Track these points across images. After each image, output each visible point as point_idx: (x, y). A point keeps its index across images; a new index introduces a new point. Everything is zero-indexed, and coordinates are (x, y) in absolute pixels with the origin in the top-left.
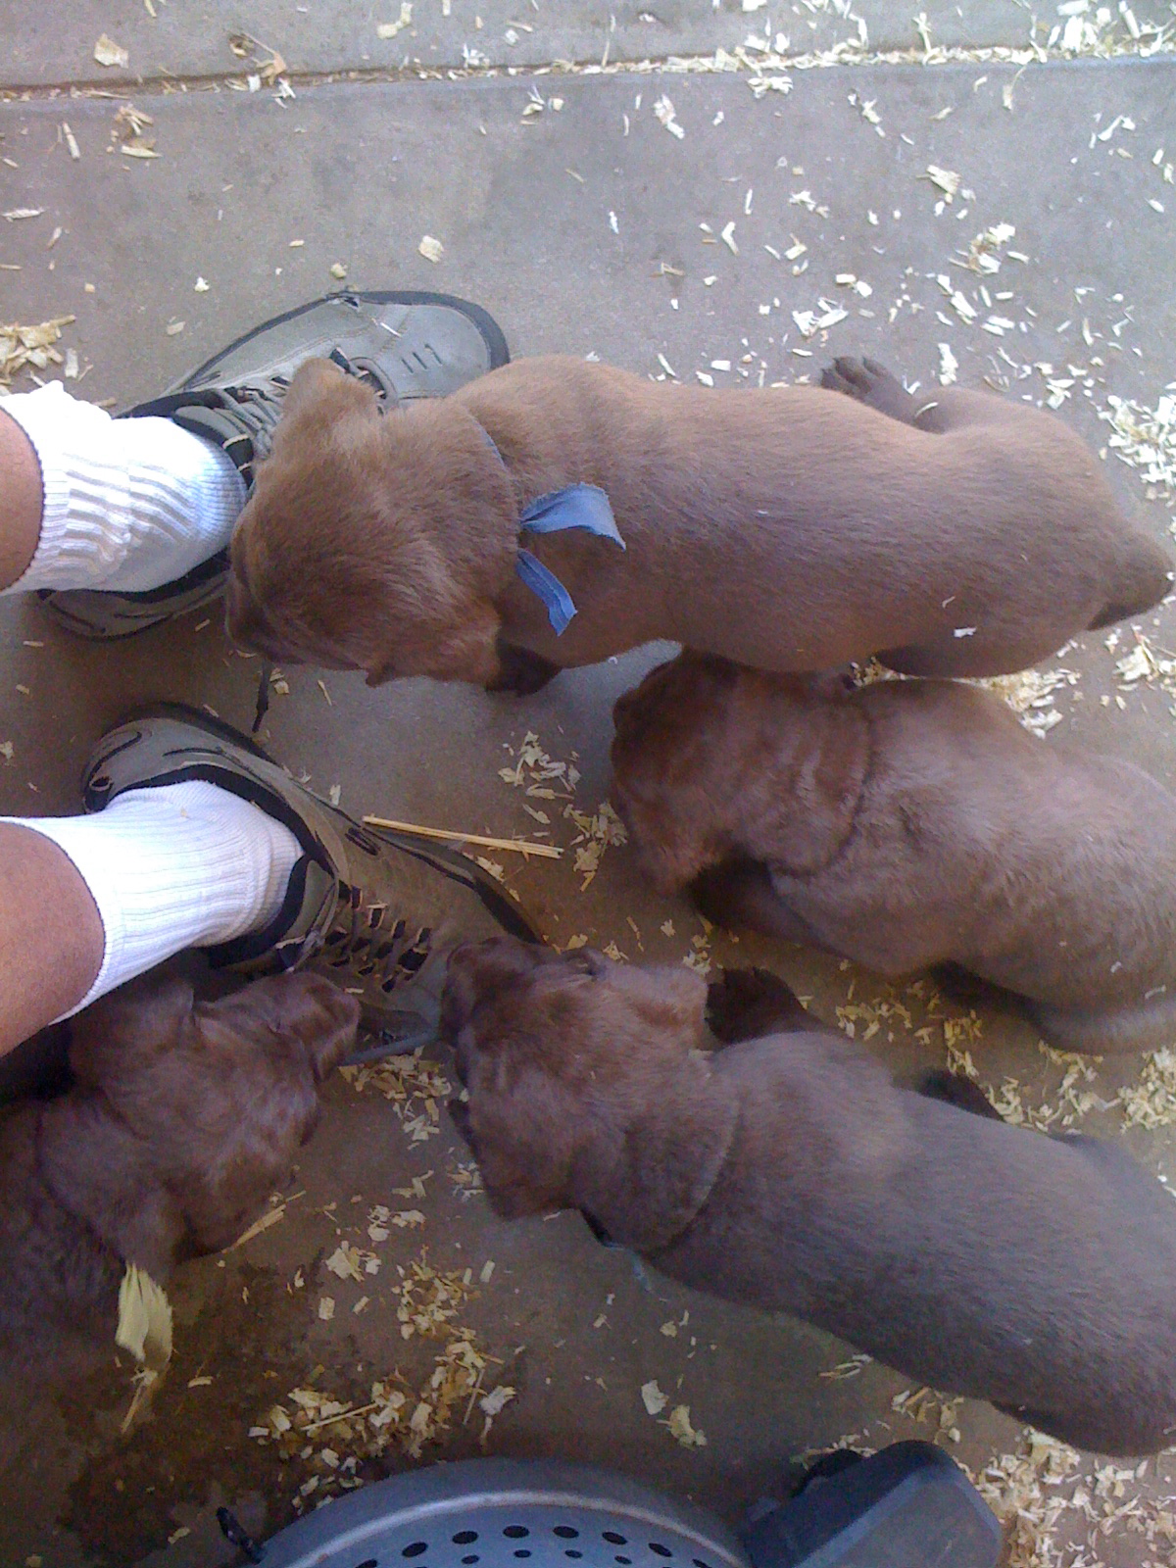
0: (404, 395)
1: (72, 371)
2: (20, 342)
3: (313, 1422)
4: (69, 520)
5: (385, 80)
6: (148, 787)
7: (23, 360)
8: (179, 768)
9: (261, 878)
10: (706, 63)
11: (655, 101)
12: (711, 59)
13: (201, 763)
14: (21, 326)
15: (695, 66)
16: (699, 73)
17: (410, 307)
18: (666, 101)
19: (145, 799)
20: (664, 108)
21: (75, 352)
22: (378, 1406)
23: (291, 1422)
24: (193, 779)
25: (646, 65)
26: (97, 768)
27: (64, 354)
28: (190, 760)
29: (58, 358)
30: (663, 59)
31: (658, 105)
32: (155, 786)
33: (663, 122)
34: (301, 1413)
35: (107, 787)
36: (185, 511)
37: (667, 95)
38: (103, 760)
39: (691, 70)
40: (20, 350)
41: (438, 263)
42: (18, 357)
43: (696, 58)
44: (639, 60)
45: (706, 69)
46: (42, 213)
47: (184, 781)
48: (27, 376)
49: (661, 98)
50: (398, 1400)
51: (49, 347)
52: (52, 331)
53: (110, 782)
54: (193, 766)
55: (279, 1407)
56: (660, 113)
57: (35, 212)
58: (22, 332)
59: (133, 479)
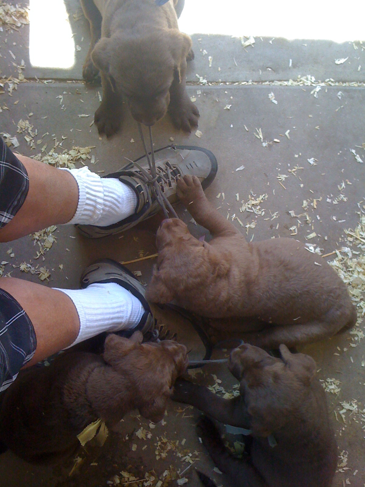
1: (93, 161)
2: (79, 152)
3: (126, 482)
4: (85, 206)
5: (191, 85)
6: (99, 283)
7: (80, 157)
8: (109, 278)
9: (128, 314)
10: (286, 83)
11: (269, 93)
12: (288, 82)
13: (115, 277)
14: (79, 147)
15: (282, 84)
16: (283, 86)
17: (190, 150)
18: (272, 94)
19: (98, 287)
20: (271, 95)
21: (94, 156)
22: (147, 480)
23: (120, 481)
24: (112, 282)
25: (267, 83)
26: (86, 275)
27: (91, 157)
28: (112, 277)
29: (89, 157)
30: (273, 81)
31: (270, 95)
32: (101, 283)
33: (271, 100)
34: (123, 479)
35: (88, 282)
36: (119, 205)
37: (273, 92)
38: (88, 273)
39: (281, 85)
40: (79, 154)
41: (200, 138)
42: (78, 156)
43: (283, 82)
44: (266, 81)
45: (285, 85)
46: (89, 116)
47: (110, 282)
48: (80, 162)
49: (271, 93)
50: (153, 478)
51: (87, 154)
52: (89, 149)
53: (89, 280)
54: (113, 278)
55: (117, 476)
56: (270, 97)
57: (87, 116)
58: (80, 149)
59: (105, 195)
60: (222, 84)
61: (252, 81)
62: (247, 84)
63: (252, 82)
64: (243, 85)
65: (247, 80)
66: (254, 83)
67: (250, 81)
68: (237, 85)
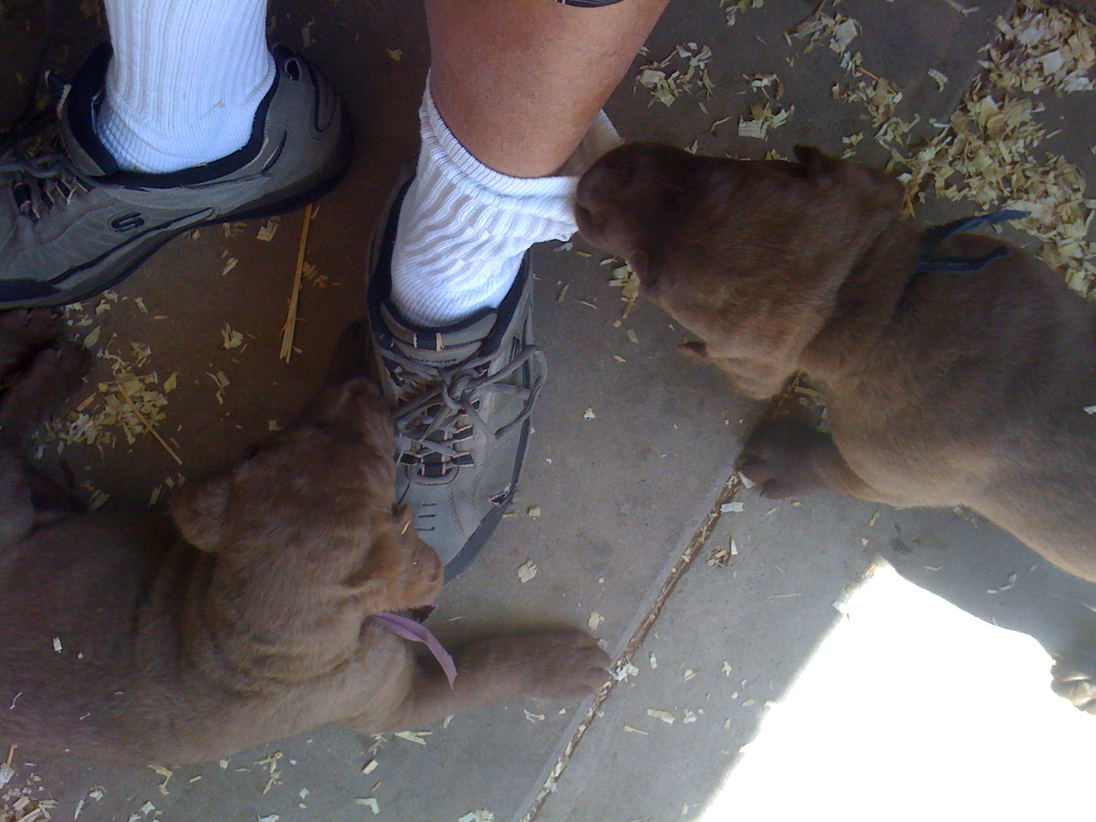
0: (411, 487)
5: (633, 637)
17: (468, 537)
28: (269, 145)
33: (478, 812)
54: (262, 145)
60: (591, 714)
61: (550, 792)
62: (552, 774)
63: (548, 791)
64: (557, 763)
65: (559, 781)
66: (543, 794)
67: (554, 789)
68: (566, 749)
